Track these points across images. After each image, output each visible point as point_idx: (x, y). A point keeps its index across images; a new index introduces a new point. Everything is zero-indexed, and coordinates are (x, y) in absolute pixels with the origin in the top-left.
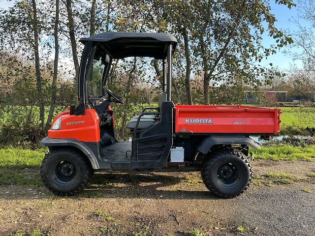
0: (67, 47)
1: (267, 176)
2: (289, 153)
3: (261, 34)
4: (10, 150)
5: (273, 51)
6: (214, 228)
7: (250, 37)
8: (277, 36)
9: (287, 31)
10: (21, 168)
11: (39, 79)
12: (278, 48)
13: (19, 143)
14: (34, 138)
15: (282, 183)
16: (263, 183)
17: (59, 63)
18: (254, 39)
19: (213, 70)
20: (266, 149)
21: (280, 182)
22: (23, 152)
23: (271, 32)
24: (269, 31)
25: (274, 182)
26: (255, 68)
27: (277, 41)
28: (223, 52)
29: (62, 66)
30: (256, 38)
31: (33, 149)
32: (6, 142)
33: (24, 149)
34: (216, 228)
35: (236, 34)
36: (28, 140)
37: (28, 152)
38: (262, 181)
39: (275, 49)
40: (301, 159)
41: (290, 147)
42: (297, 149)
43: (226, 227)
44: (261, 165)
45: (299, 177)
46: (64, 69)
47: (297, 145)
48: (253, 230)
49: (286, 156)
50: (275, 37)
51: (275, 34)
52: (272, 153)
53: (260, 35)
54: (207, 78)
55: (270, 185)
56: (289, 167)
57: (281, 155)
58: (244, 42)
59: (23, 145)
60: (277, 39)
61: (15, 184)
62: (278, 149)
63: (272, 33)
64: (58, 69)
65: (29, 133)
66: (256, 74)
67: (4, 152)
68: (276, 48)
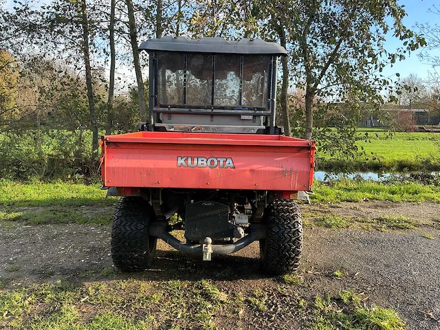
0: (125, 52)
1: (381, 220)
2: (416, 193)
3: (385, 33)
4: (59, 185)
5: (401, 56)
6: (307, 272)
7: (369, 37)
8: (405, 36)
9: (425, 26)
10: (78, 206)
11: (91, 95)
12: (407, 52)
13: (69, 176)
14: (88, 171)
15: (398, 228)
16: (375, 227)
17: (115, 74)
18: (374, 39)
19: (318, 82)
20: (386, 187)
21: (397, 226)
22: (77, 187)
23: (396, 31)
24: (394, 30)
25: (389, 227)
26: (376, 80)
27: (405, 44)
28: (333, 57)
29: (120, 79)
30: (377, 39)
31: (87, 183)
32: (53, 175)
33: (76, 183)
34: (309, 272)
35: (350, 34)
36: (80, 173)
37: (82, 187)
38: (374, 225)
39: (403, 54)
40: (430, 200)
41: (418, 186)
42: (427, 188)
43: (321, 271)
44: (376, 207)
45: (422, 222)
46: (122, 82)
47: (429, 183)
48: (352, 275)
49: (411, 196)
50: (402, 38)
51: (403, 34)
52: (393, 193)
53: (382, 35)
54: (310, 93)
55: (383, 230)
56: (412, 210)
57: (406, 195)
58: (361, 45)
59: (75, 180)
60: (404, 41)
61: (74, 222)
62: (402, 187)
63: (398, 32)
64: (115, 82)
65: (80, 165)
66: (378, 87)
67: (52, 187)
68: (405, 52)
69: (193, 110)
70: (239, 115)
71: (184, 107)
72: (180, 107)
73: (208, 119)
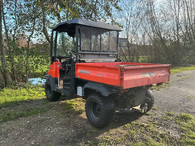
69: (94, 53)
70: (108, 55)
71: (91, 51)
72: (89, 51)
73: (98, 56)
